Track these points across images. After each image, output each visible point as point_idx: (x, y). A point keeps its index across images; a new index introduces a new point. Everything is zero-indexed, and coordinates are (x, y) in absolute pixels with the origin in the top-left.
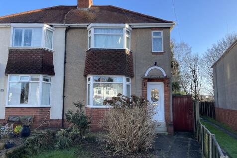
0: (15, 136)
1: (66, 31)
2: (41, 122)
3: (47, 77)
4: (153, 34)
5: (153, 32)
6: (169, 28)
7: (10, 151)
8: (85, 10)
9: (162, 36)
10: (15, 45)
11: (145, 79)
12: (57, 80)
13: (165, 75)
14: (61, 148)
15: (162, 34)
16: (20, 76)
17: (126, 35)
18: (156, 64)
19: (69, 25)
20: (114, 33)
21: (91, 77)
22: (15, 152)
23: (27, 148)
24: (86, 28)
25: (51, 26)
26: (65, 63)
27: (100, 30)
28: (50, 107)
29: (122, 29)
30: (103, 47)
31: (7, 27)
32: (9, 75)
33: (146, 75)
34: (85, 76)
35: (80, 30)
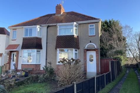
0: (22, 77)
1: (47, 28)
2: (36, 71)
3: (39, 50)
4: (89, 26)
5: (89, 25)
6: (98, 22)
7: (17, 82)
8: (59, 15)
9: (94, 27)
10: (26, 36)
11: (85, 50)
12: (43, 51)
13: (96, 47)
14: (40, 82)
15: (94, 25)
16: (27, 50)
17: (75, 28)
18: (91, 42)
19: (48, 25)
20: (69, 27)
21: (58, 49)
22: (18, 82)
23: (24, 81)
24: (56, 26)
25: (40, 26)
26: (47, 43)
27: (62, 26)
28: (40, 64)
29: (72, 25)
30: (64, 34)
31: (22, 28)
32: (23, 50)
33: (86, 48)
34: (56, 49)
35: (54, 27)
